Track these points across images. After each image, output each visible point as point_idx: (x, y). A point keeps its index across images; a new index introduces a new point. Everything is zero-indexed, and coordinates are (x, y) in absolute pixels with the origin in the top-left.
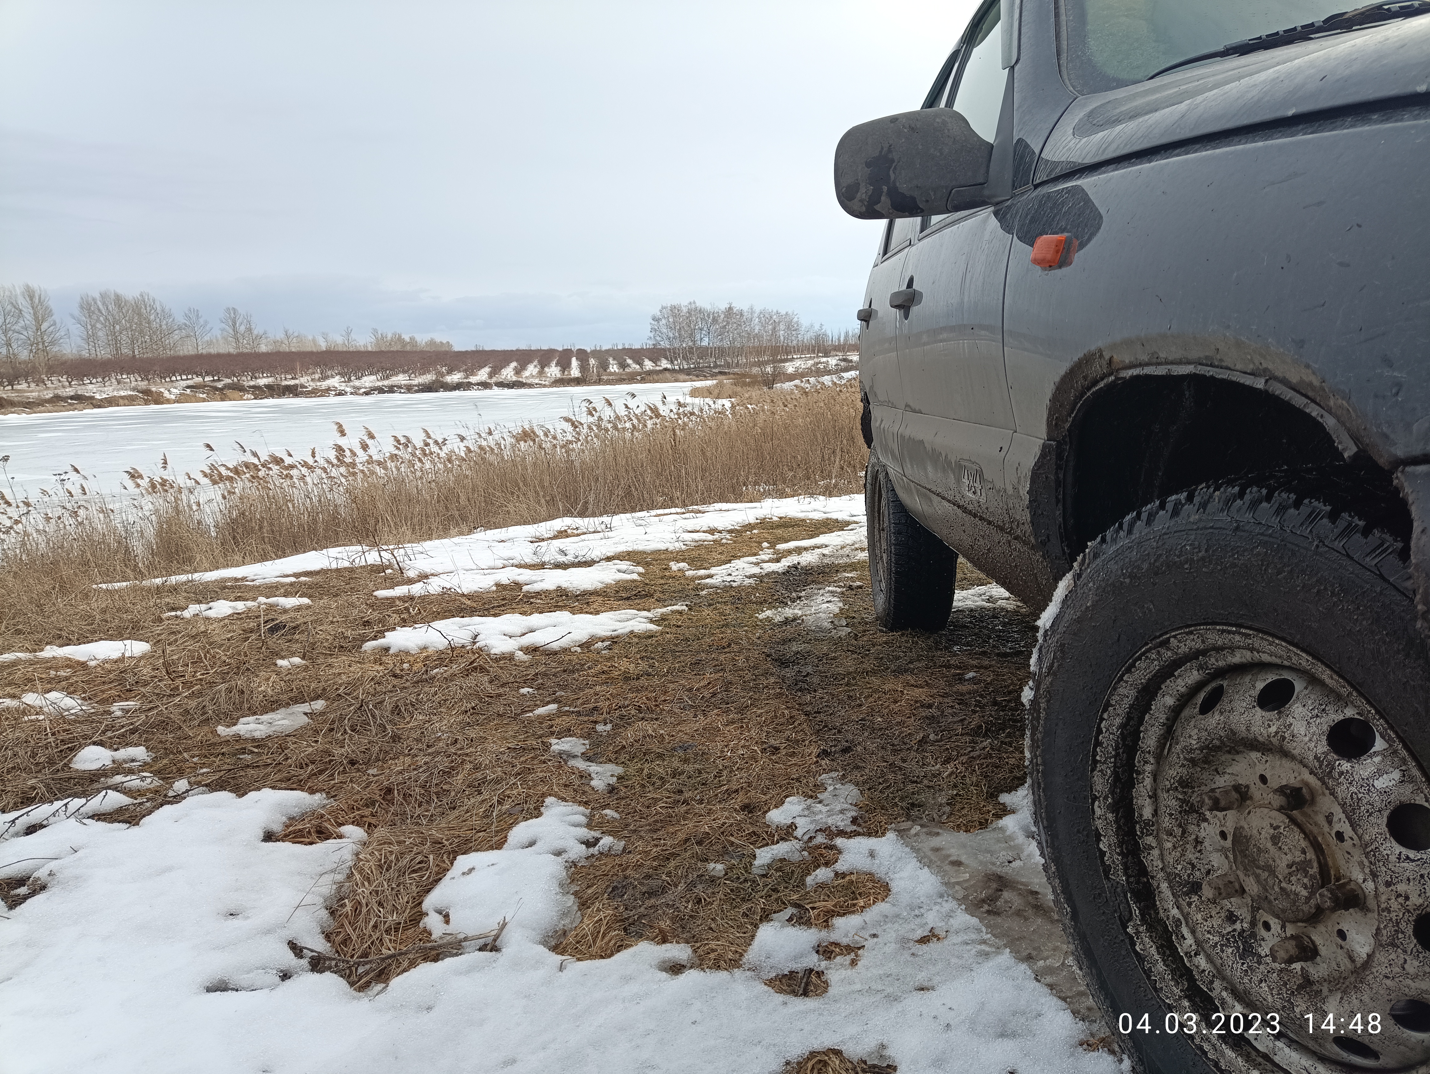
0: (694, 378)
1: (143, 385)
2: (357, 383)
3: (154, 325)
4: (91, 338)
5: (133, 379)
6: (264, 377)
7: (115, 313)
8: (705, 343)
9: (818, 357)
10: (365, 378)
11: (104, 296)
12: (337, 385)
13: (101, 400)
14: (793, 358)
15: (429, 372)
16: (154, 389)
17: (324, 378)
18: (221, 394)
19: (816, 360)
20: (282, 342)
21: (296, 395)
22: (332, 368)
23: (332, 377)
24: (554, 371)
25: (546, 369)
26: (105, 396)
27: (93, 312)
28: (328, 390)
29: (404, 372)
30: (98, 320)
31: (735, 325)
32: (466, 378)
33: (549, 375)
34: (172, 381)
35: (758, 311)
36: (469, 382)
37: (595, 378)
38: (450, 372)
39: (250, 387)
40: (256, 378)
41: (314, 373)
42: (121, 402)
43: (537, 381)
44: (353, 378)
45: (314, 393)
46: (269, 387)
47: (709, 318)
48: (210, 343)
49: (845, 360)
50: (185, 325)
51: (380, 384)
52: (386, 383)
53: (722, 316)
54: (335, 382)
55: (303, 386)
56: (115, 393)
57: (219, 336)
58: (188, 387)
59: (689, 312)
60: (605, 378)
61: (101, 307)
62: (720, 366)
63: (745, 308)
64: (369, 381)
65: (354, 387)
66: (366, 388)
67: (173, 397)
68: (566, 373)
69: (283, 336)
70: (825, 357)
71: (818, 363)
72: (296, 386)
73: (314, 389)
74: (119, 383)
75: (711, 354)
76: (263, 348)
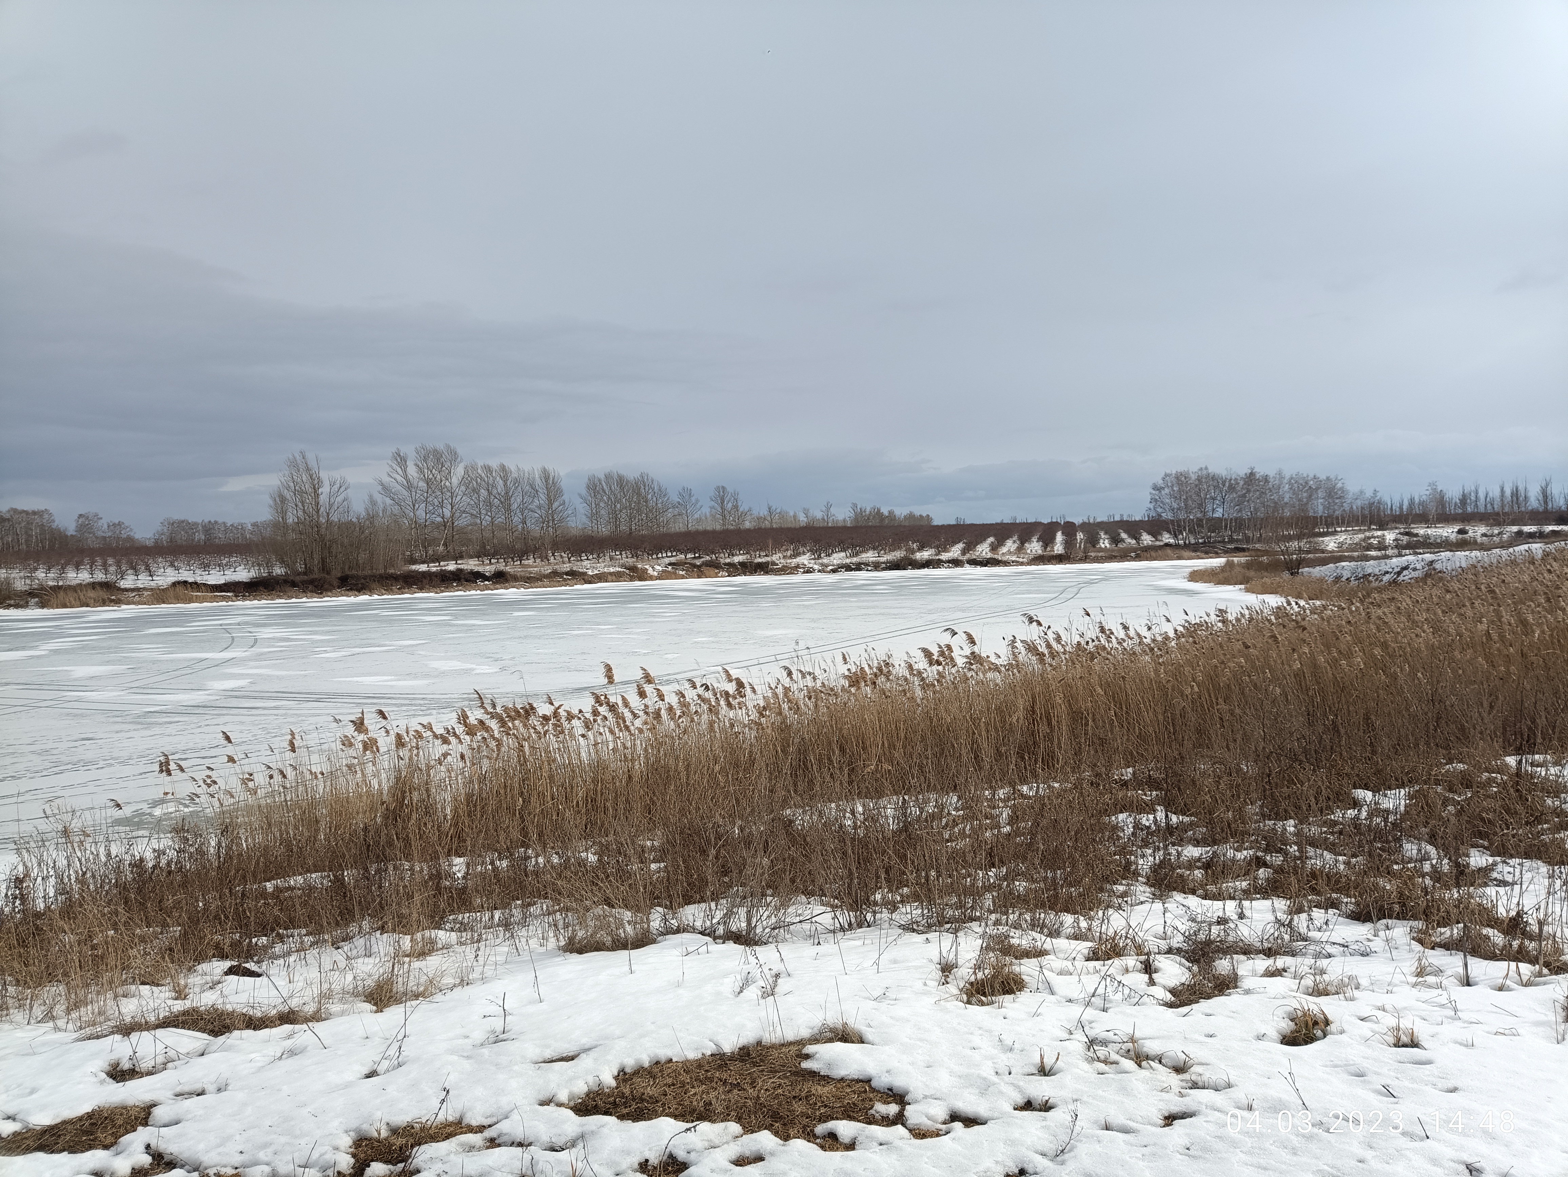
0: (1203, 555)
1: (631, 561)
2: (825, 560)
3: (651, 504)
4: (594, 516)
5: (624, 556)
6: (740, 554)
7: (616, 492)
8: (1218, 514)
9: (1370, 529)
10: (835, 555)
11: (608, 477)
12: (806, 562)
13: (592, 576)
14: (1336, 531)
15: (900, 548)
16: (639, 566)
17: (796, 555)
18: (697, 571)
19: (1368, 534)
20: (765, 519)
21: (767, 573)
22: (804, 545)
23: (804, 553)
24: (1035, 547)
25: (1027, 545)
26: (596, 572)
27: (598, 493)
28: (797, 567)
29: (874, 549)
30: (602, 500)
31: (1258, 493)
32: (937, 555)
33: (1029, 551)
34: (658, 558)
35: (1288, 476)
36: (939, 559)
37: (1081, 554)
38: (921, 548)
39: (725, 564)
40: (733, 555)
41: (787, 550)
42: (610, 578)
43: (1014, 558)
44: (822, 555)
45: (785, 570)
46: (743, 564)
47: (1224, 485)
48: (699, 520)
49: (1407, 534)
50: (679, 503)
51: (848, 561)
52: (855, 560)
53: (1242, 483)
54: (805, 559)
55: (774, 563)
56: (606, 570)
57: (708, 514)
58: (670, 564)
59: (1199, 479)
60: (1093, 554)
61: (605, 487)
62: (1237, 541)
63: (1271, 472)
64: (838, 558)
65: (822, 565)
66: (833, 565)
67: (656, 574)
68: (1049, 549)
69: (766, 513)
70: (1380, 530)
71: (1369, 538)
72: (767, 563)
73: (784, 566)
74: (611, 559)
75: (1226, 527)
76: (748, 525)
